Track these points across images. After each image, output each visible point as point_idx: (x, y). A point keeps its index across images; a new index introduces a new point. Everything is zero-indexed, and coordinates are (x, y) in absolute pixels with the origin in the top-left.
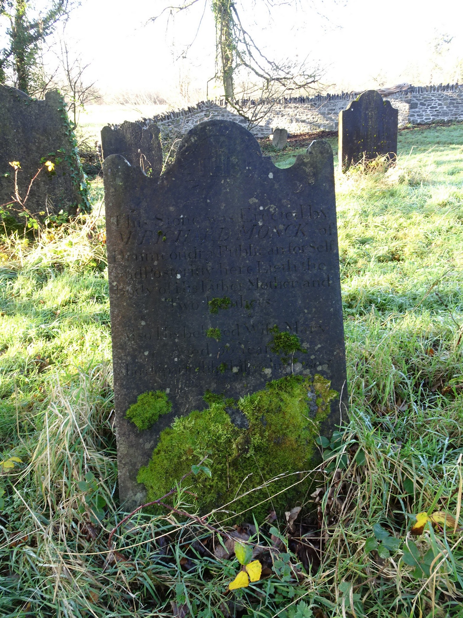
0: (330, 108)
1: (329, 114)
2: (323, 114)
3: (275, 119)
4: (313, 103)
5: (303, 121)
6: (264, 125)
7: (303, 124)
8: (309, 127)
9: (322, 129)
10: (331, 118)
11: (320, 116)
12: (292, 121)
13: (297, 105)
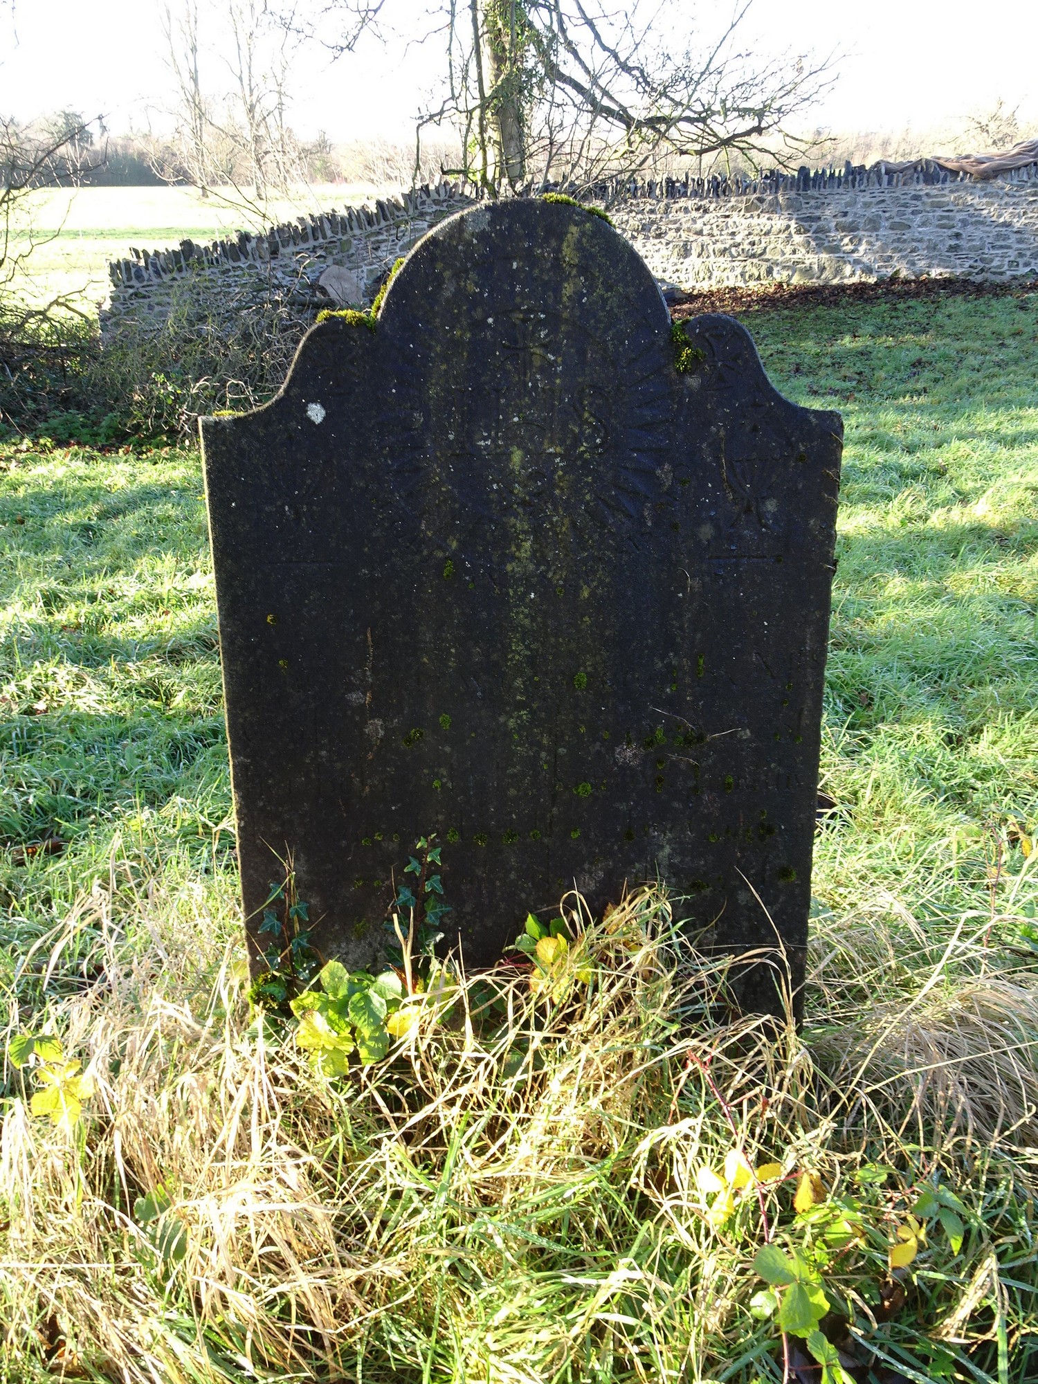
7: (722, 259)
8: (738, 271)
9: (780, 276)
12: (686, 251)
13: (705, 202)
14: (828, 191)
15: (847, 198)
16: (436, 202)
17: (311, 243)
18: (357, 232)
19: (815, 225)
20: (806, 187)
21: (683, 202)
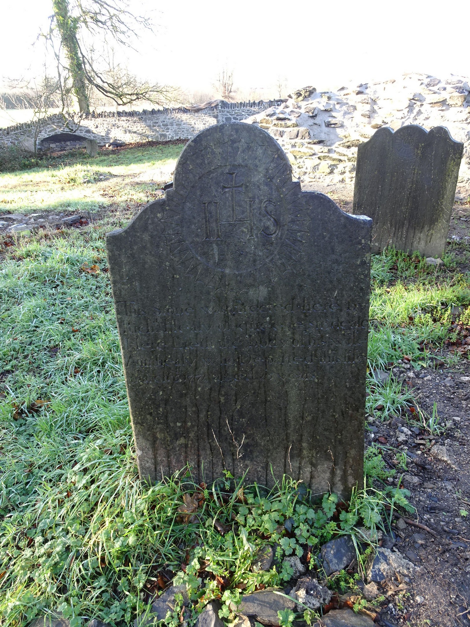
0: (154, 121)
1: (154, 126)
2: (149, 126)
3: (113, 130)
4: (140, 117)
5: (135, 132)
6: (104, 135)
7: (135, 134)
8: (140, 138)
9: (150, 139)
10: (156, 130)
11: (147, 128)
12: (126, 131)
13: (128, 118)
14: (158, 115)
15: (164, 117)
16: (57, 119)
17: (19, 131)
18: (33, 127)
19: (157, 125)
20: (153, 114)
21: (123, 118)
